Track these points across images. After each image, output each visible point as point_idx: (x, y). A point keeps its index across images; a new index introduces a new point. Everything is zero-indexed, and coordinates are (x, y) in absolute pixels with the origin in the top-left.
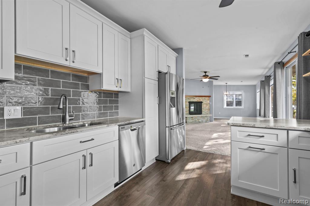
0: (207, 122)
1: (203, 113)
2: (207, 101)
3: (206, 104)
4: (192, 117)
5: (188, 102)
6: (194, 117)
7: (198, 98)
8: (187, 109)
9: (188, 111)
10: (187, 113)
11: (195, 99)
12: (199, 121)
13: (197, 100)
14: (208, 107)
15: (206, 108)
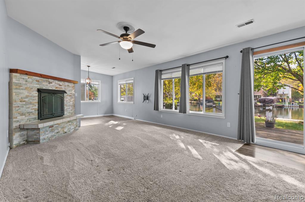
0: (76, 130)
1: (65, 113)
2: (72, 90)
3: (70, 96)
4: (51, 127)
5: (36, 89)
7: (57, 82)
8: (34, 108)
9: (37, 112)
10: (34, 117)
11: (51, 84)
12: (64, 131)
13: (56, 87)
14: (72, 101)
15: (70, 103)
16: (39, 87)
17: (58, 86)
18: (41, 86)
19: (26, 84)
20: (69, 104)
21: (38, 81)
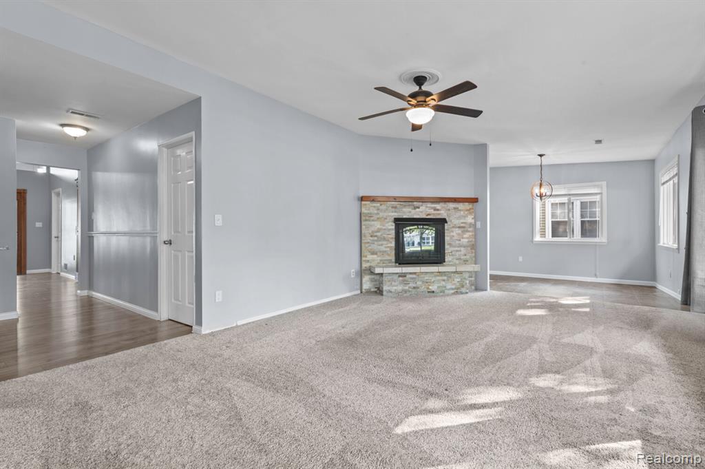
0: (462, 293)
1: (447, 258)
2: (465, 217)
3: (459, 227)
4: (403, 275)
5: (393, 219)
6: (411, 273)
7: (429, 205)
8: (389, 245)
9: (393, 252)
10: (389, 258)
11: (417, 210)
12: (428, 288)
13: (428, 213)
14: (467, 238)
15: (460, 240)
16: (396, 215)
17: (432, 212)
18: (400, 214)
19: (378, 214)
20: (457, 242)
21: (396, 207)
